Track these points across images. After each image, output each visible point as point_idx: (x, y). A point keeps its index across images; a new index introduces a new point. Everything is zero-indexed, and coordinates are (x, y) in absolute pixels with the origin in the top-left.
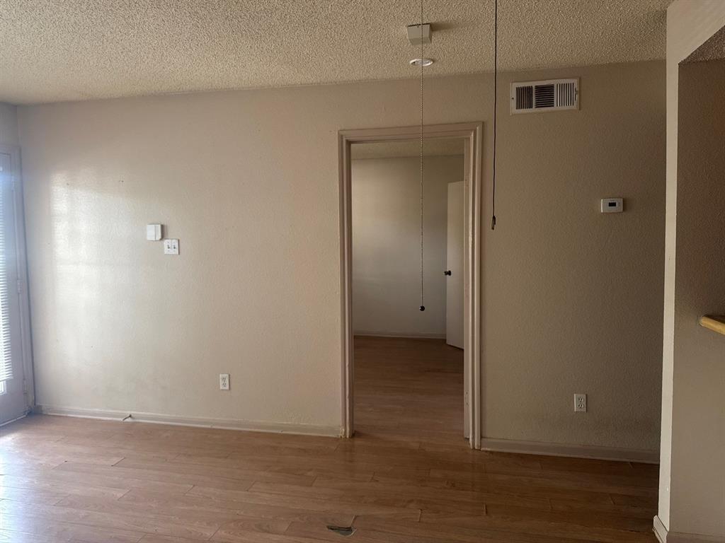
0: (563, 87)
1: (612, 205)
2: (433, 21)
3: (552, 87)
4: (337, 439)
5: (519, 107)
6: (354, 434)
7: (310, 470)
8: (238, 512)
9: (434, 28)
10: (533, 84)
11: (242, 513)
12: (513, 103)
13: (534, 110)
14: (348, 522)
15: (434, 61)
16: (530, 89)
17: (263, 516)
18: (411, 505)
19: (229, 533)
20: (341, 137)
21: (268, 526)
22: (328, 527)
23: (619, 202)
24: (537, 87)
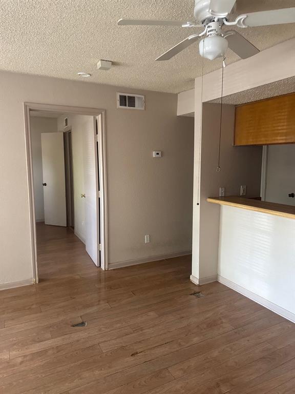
0: (139, 98)
1: (158, 154)
2: (115, 61)
3: (134, 97)
4: (31, 286)
5: (121, 105)
6: (41, 280)
7: (33, 305)
8: (11, 339)
9: (113, 63)
10: (127, 95)
11: (14, 339)
12: (118, 103)
13: (127, 107)
14: (80, 320)
15: (90, 75)
16: (125, 97)
17: (30, 336)
18: (101, 302)
19: (18, 351)
20: (26, 106)
21: (38, 338)
22: (72, 326)
23: (160, 153)
24: (128, 97)
